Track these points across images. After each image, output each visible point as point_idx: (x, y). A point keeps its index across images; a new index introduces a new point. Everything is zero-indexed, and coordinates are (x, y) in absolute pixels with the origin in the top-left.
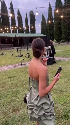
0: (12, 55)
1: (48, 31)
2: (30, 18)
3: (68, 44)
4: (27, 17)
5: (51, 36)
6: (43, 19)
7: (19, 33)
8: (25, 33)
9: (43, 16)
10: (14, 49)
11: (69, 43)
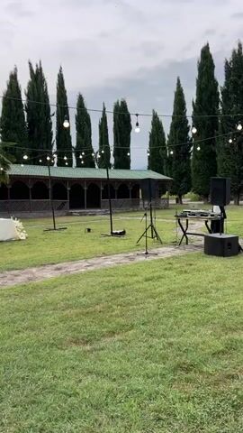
0: (89, 230)
1: (171, 163)
2: (114, 121)
3: (238, 204)
4: (104, 119)
5: (182, 178)
6: (157, 125)
7: (79, 165)
8: (97, 167)
9: (155, 117)
10: (71, 214)
11: (240, 202)
